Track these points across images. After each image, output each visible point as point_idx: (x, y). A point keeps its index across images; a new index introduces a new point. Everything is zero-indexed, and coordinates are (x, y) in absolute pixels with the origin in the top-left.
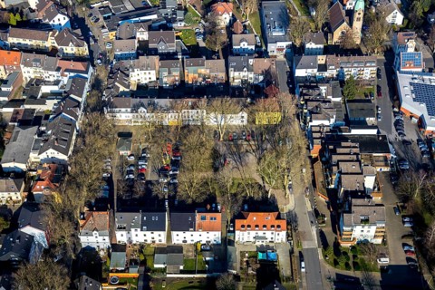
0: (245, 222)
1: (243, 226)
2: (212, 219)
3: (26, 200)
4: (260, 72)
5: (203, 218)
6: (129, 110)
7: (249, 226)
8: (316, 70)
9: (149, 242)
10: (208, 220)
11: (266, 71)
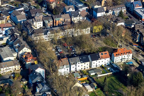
0: (117, 53)
1: (117, 55)
2: (105, 54)
3: (22, 69)
4: (84, 16)
5: (102, 54)
6: (43, 34)
7: (119, 54)
8: (104, 13)
9: (83, 69)
10: (104, 55)
11: (87, 15)
